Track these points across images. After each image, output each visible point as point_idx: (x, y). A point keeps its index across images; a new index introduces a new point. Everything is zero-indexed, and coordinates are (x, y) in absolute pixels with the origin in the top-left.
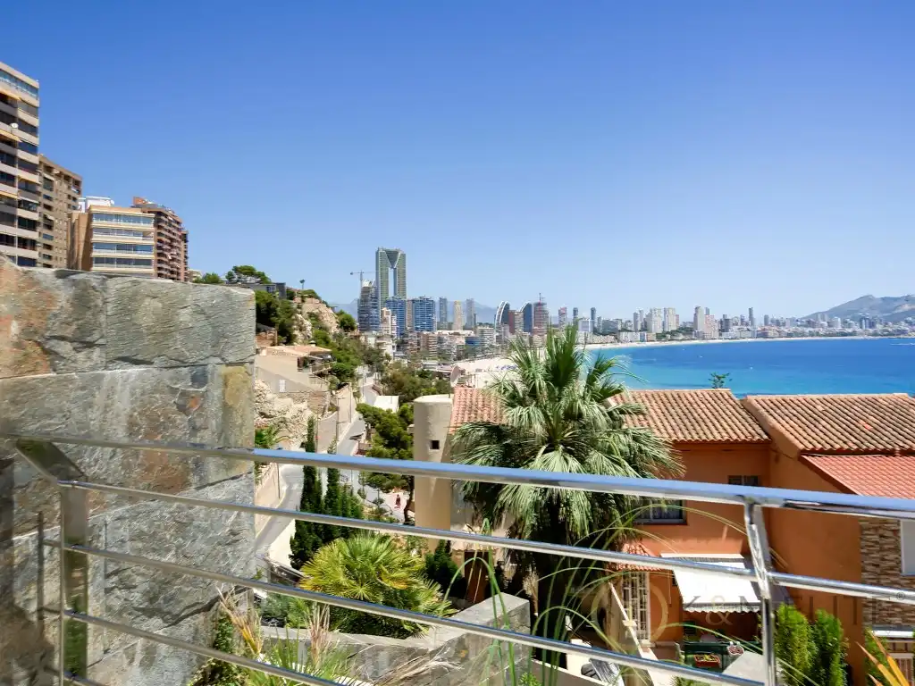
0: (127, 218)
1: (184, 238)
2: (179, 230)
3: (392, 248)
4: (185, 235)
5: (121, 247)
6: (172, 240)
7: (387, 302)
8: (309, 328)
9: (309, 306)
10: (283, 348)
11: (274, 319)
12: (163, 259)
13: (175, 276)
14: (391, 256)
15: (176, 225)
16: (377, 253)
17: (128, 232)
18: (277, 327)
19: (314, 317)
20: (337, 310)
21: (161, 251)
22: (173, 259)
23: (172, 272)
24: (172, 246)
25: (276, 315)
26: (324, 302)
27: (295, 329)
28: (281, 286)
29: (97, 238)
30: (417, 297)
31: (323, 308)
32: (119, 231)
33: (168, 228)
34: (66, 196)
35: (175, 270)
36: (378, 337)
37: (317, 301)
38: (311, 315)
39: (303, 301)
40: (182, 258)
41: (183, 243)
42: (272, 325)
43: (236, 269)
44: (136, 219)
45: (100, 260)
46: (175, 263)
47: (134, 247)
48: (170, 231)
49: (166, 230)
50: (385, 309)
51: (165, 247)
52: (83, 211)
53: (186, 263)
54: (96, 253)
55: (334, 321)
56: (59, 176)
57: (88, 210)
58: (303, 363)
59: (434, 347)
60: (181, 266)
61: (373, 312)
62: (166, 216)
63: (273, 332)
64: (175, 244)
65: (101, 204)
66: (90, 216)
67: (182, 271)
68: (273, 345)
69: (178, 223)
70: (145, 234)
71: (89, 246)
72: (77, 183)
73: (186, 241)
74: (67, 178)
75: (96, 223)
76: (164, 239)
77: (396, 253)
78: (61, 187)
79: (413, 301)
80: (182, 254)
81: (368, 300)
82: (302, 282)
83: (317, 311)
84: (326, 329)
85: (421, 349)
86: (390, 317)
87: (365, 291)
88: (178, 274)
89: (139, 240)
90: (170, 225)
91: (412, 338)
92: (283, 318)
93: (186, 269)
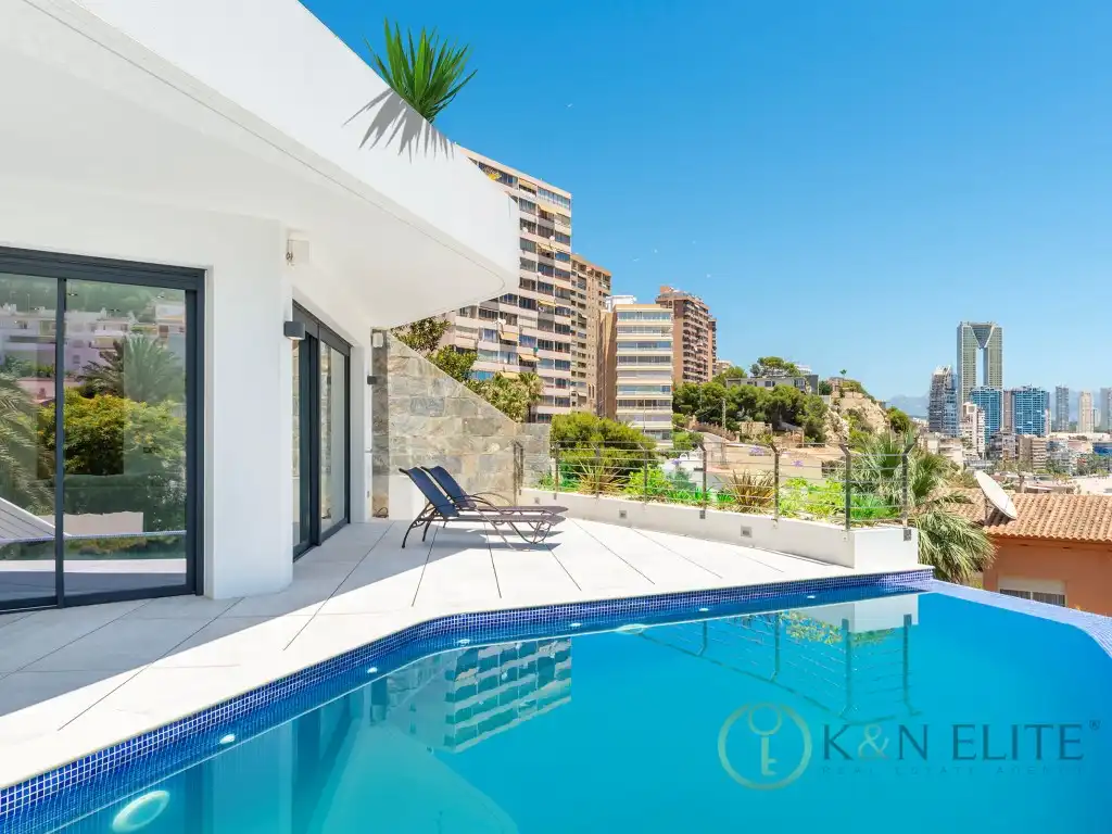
0: (647, 315)
1: (712, 326)
2: (707, 318)
3: (981, 321)
4: (714, 323)
5: (642, 345)
6: (698, 329)
7: (973, 394)
8: (846, 429)
9: (851, 401)
10: (810, 451)
11: (799, 417)
12: (690, 351)
13: (702, 369)
14: (981, 332)
15: (702, 313)
16: (959, 329)
17: (649, 329)
18: (804, 427)
19: (855, 415)
20: (888, 407)
21: (686, 343)
22: (700, 351)
23: (699, 366)
24: (699, 337)
25: (803, 413)
26: (870, 397)
27: (827, 430)
28: (812, 379)
29: (621, 337)
30: (1018, 386)
31: (867, 404)
32: (641, 329)
33: (695, 317)
34: (597, 294)
35: (702, 362)
36: (943, 441)
37: (860, 395)
38: (851, 412)
39: (842, 396)
40: (709, 349)
41: (710, 332)
42: (799, 424)
43: (761, 362)
44: (656, 315)
45: (624, 359)
46: (702, 355)
47: (654, 345)
48: (696, 321)
49: (692, 319)
50: (968, 404)
51: (691, 338)
52: (609, 310)
53: (714, 354)
54: (621, 352)
55: (881, 420)
56: (591, 273)
57: (614, 309)
58: (828, 468)
59: (1041, 456)
60: (709, 358)
61: (949, 408)
62: (693, 304)
63: (800, 432)
64: (702, 334)
65: (623, 302)
66: (615, 316)
67: (710, 364)
68: (800, 447)
69: (705, 310)
70: (664, 330)
71: (614, 344)
72: (607, 279)
73: (714, 330)
74: (598, 275)
75: (620, 322)
76: (690, 329)
77: (988, 327)
78: (592, 282)
79: (1013, 393)
80: (710, 344)
81: (943, 393)
82: (843, 372)
83: (859, 407)
84: (870, 430)
85: (1021, 459)
86: (974, 414)
87: (938, 381)
88: (705, 367)
89: (657, 337)
90: (697, 313)
91: (1008, 443)
92: (811, 417)
93: (714, 360)
